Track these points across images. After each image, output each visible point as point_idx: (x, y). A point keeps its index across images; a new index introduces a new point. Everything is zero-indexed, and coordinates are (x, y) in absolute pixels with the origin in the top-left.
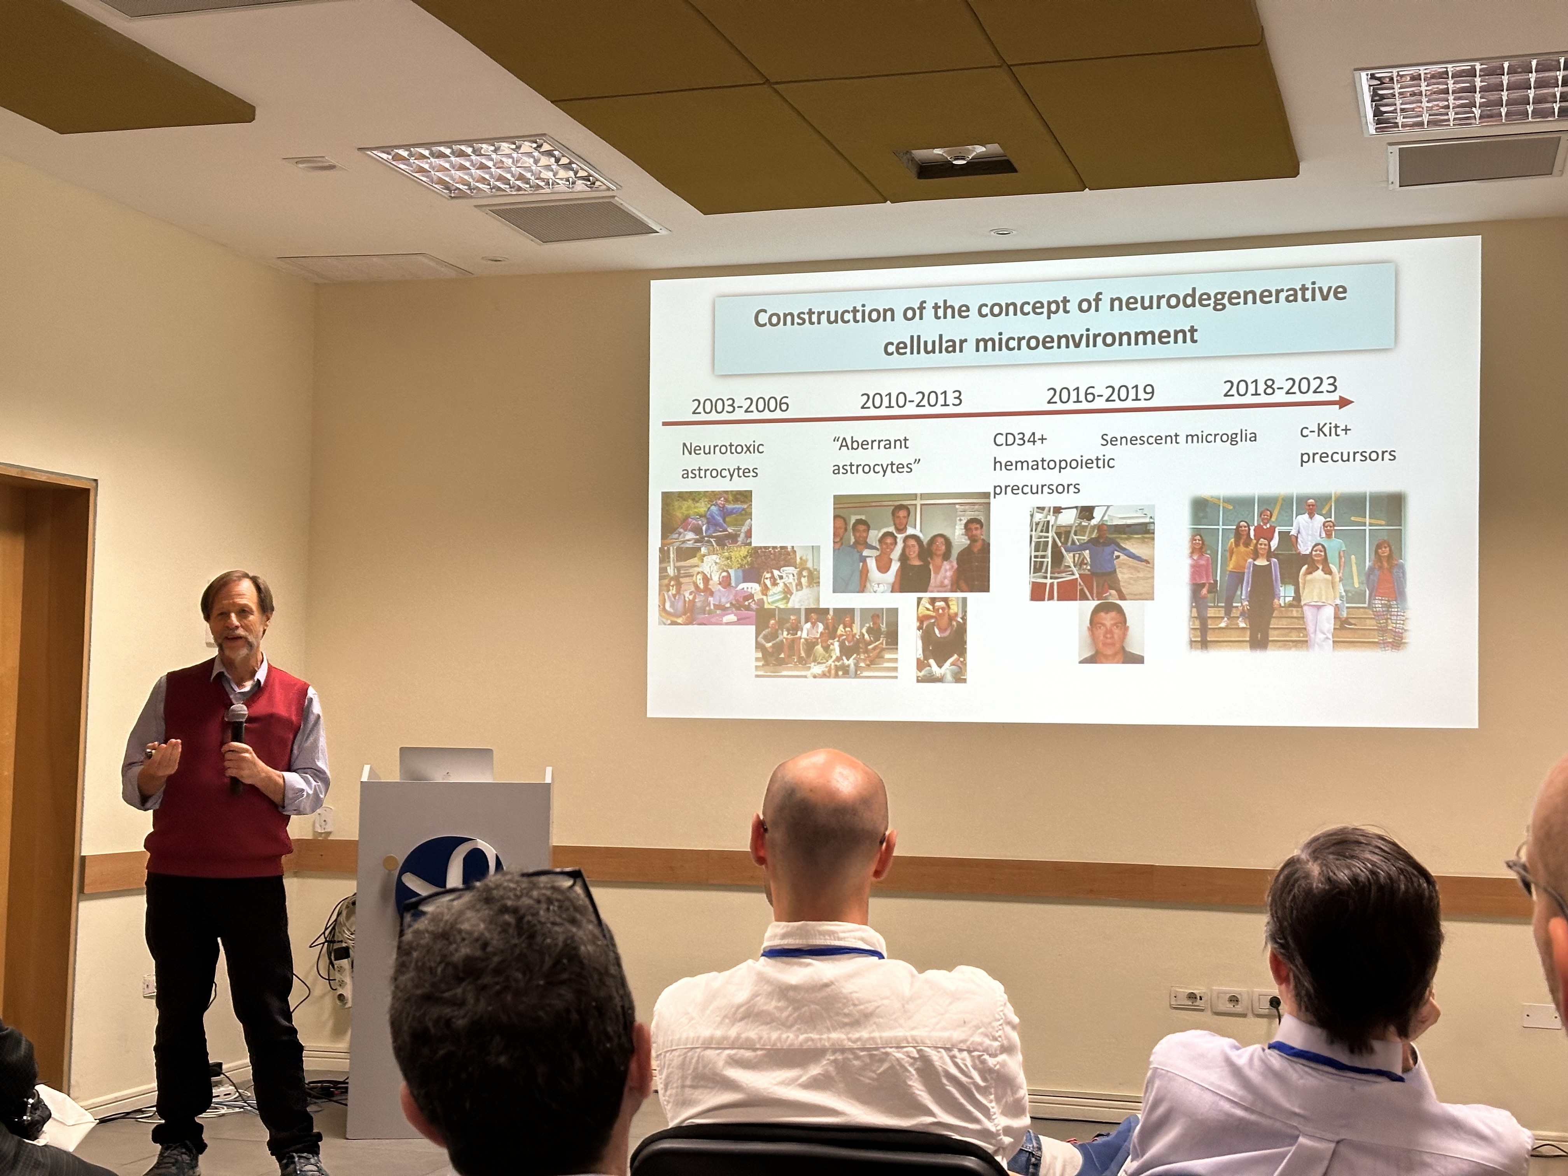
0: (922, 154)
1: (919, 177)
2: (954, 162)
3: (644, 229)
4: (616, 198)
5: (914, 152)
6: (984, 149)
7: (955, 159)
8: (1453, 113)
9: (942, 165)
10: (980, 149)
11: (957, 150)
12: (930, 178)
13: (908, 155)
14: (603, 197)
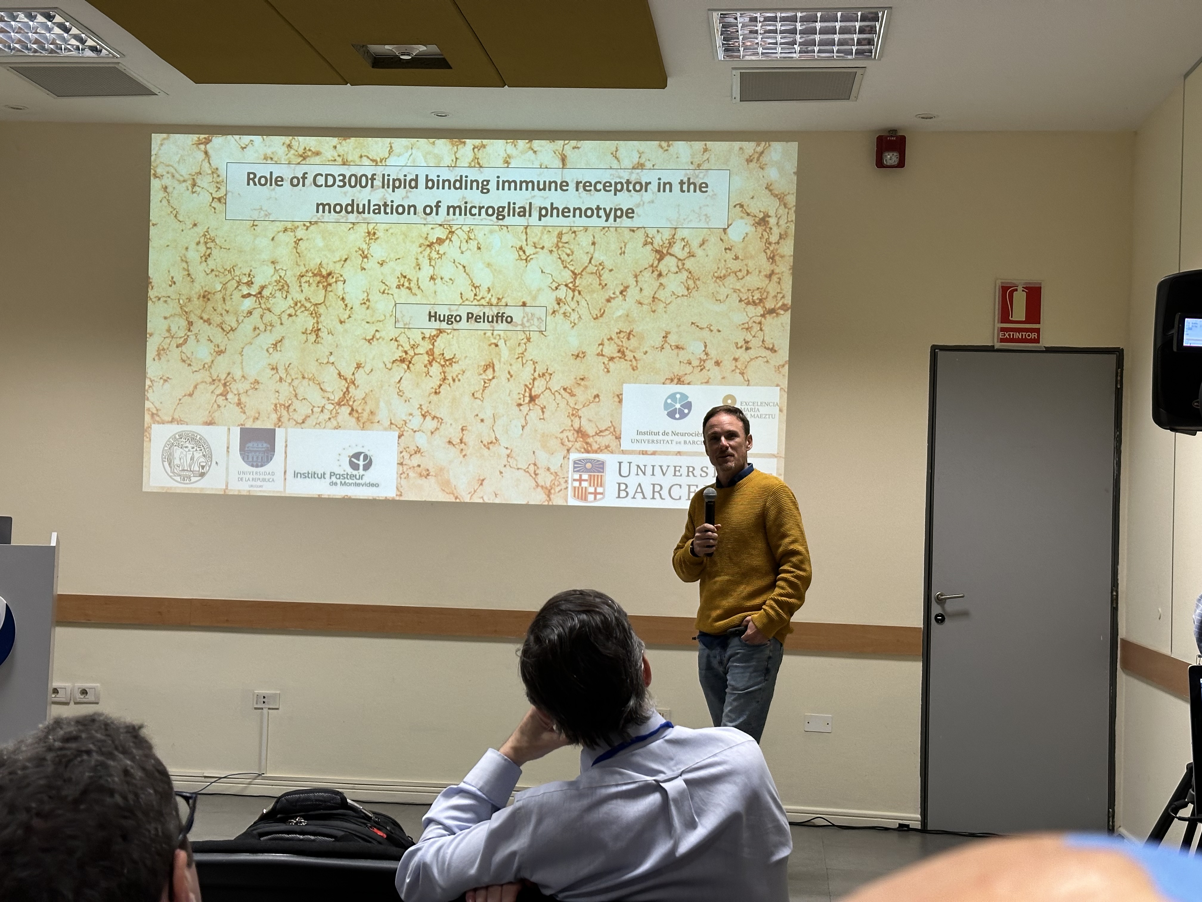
0: (376, 49)
1: (373, 67)
2: (401, 57)
3: (146, 92)
4: (120, 64)
5: (369, 46)
6: (425, 48)
7: (402, 55)
8: (780, 48)
9: (392, 58)
10: (422, 48)
11: (403, 48)
12: (382, 68)
13: (364, 48)
14: (109, 63)
